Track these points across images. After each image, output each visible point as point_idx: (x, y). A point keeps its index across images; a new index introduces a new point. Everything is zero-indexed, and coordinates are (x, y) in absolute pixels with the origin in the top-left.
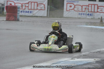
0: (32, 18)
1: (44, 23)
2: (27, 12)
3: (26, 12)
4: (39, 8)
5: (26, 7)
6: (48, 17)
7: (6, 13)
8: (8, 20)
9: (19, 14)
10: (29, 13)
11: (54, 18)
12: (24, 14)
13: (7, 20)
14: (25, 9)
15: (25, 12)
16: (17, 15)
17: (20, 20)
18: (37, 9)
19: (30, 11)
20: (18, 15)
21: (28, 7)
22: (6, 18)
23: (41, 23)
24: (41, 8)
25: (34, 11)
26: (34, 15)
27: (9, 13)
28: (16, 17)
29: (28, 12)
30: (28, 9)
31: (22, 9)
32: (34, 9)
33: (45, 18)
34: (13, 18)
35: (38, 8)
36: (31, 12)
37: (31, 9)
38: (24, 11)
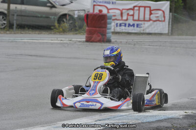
0: (139, 36)
1: (156, 46)
2: (131, 26)
3: (129, 26)
4: (153, 17)
5: (129, 17)
6: (170, 34)
7: (87, 28)
8: (89, 40)
9: (110, 29)
10: (134, 27)
11: (180, 37)
12: (125, 29)
13: (87, 41)
14: (127, 20)
15: (127, 25)
16: (106, 31)
17: (112, 40)
18: (150, 20)
19: (136, 23)
20: (108, 31)
21: (133, 15)
22: (86, 37)
23: (149, 45)
24: (158, 17)
25: (144, 24)
26: (143, 30)
27: (91, 28)
28: (105, 35)
29: (133, 25)
30: (134, 20)
31: (122, 20)
32: (144, 20)
33: (162, 37)
34: (99, 36)
35: (151, 18)
36: (138, 25)
37: (139, 20)
38: (125, 25)
